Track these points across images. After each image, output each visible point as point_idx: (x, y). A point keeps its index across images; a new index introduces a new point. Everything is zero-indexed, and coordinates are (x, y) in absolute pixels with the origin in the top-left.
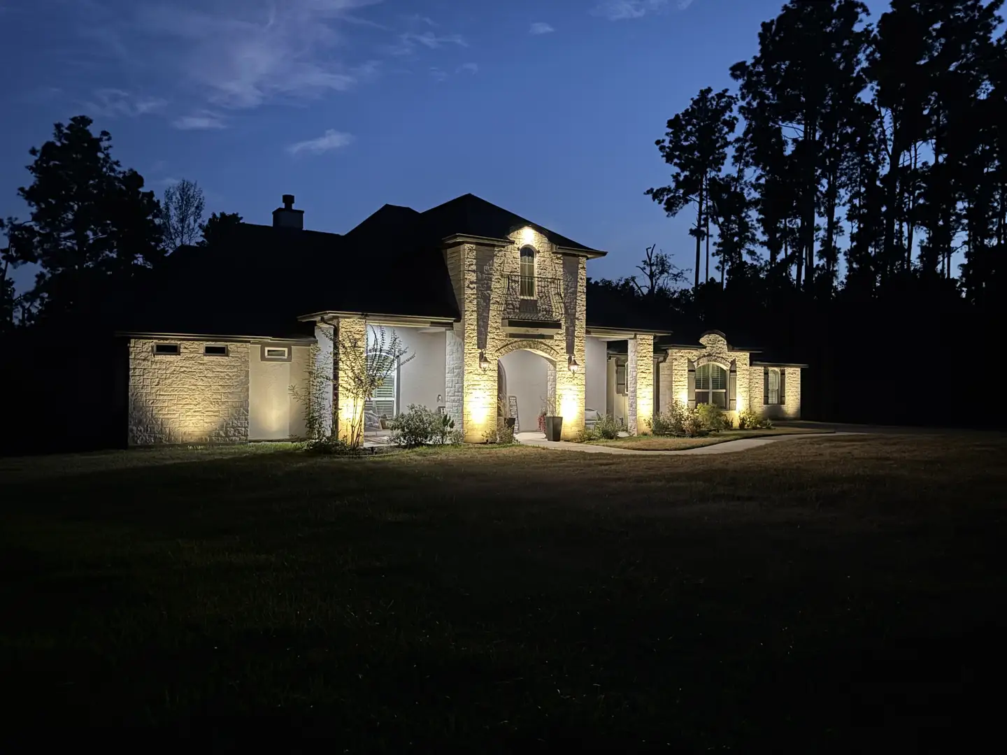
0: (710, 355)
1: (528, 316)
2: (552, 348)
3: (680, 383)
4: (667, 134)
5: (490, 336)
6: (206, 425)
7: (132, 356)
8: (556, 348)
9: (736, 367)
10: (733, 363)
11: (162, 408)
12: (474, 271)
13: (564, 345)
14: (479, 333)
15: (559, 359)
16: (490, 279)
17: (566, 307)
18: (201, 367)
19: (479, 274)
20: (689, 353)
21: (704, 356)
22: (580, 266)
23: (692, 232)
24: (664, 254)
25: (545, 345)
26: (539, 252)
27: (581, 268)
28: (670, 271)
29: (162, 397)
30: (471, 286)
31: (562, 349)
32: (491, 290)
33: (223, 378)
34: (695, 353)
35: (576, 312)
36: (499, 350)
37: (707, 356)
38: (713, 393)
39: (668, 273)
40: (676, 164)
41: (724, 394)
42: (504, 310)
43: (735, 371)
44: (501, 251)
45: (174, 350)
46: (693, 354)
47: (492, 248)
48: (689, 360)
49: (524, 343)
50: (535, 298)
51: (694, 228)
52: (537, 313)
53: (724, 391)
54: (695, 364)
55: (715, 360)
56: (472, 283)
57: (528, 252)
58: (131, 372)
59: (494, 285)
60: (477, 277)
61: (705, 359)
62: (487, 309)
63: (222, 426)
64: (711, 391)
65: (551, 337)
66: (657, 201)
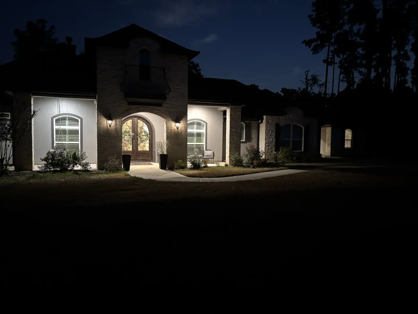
2: (162, 112)
4: (313, 11)
8: (166, 112)
15: (168, 119)
20: (277, 118)
21: (287, 119)
23: (324, 61)
24: (315, 75)
25: (158, 110)
28: (318, 83)
31: (170, 113)
34: (281, 117)
36: (123, 112)
38: (293, 141)
39: (317, 83)
40: (318, 27)
46: (279, 118)
49: (142, 108)
51: (325, 59)
53: (301, 140)
54: (281, 125)
55: (294, 122)
61: (288, 121)
64: (291, 140)
65: (160, 105)
66: (308, 47)
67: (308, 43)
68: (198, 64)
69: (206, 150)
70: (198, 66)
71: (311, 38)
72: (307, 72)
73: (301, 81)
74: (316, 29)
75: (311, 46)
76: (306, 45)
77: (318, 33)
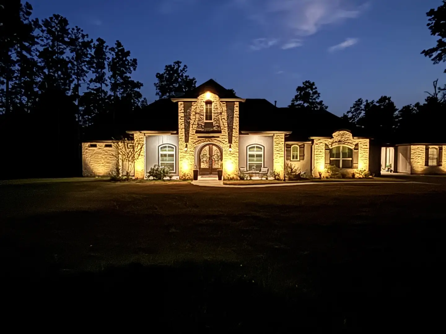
0: (340, 141)
1: (208, 129)
2: (221, 142)
3: (319, 155)
5: (190, 138)
6: (106, 170)
7: (83, 148)
8: (223, 142)
9: (358, 147)
10: (357, 145)
11: (92, 165)
12: (182, 112)
13: (227, 140)
14: (186, 136)
15: (224, 146)
16: (190, 115)
17: (228, 124)
18: (104, 151)
19: (185, 113)
20: (326, 141)
21: (336, 142)
22: (235, 106)
25: (217, 140)
26: (214, 102)
27: (236, 107)
29: (91, 161)
30: (182, 118)
31: (226, 142)
32: (191, 119)
33: (110, 155)
34: (330, 140)
35: (233, 126)
36: (194, 143)
37: (338, 142)
38: (343, 160)
40: (439, 35)
41: (350, 161)
42: (197, 127)
43: (358, 149)
44: (195, 103)
45: (95, 146)
46: (328, 141)
47: (191, 103)
48: (326, 145)
49: (207, 140)
50: (212, 121)
52: (213, 127)
53: (351, 159)
54: (330, 146)
55: (344, 144)
56: (182, 117)
57: (209, 103)
58: (83, 153)
59: (192, 117)
60: (184, 114)
61: (336, 143)
62: (189, 127)
63: (110, 170)
65: (218, 137)
66: (428, 56)
67: (428, 53)
68: (314, 83)
69: (264, 167)
70: (314, 85)
71: (432, 47)
72: (435, 83)
73: (428, 92)
74: (437, 37)
75: (432, 55)
76: (426, 55)
77: (440, 41)
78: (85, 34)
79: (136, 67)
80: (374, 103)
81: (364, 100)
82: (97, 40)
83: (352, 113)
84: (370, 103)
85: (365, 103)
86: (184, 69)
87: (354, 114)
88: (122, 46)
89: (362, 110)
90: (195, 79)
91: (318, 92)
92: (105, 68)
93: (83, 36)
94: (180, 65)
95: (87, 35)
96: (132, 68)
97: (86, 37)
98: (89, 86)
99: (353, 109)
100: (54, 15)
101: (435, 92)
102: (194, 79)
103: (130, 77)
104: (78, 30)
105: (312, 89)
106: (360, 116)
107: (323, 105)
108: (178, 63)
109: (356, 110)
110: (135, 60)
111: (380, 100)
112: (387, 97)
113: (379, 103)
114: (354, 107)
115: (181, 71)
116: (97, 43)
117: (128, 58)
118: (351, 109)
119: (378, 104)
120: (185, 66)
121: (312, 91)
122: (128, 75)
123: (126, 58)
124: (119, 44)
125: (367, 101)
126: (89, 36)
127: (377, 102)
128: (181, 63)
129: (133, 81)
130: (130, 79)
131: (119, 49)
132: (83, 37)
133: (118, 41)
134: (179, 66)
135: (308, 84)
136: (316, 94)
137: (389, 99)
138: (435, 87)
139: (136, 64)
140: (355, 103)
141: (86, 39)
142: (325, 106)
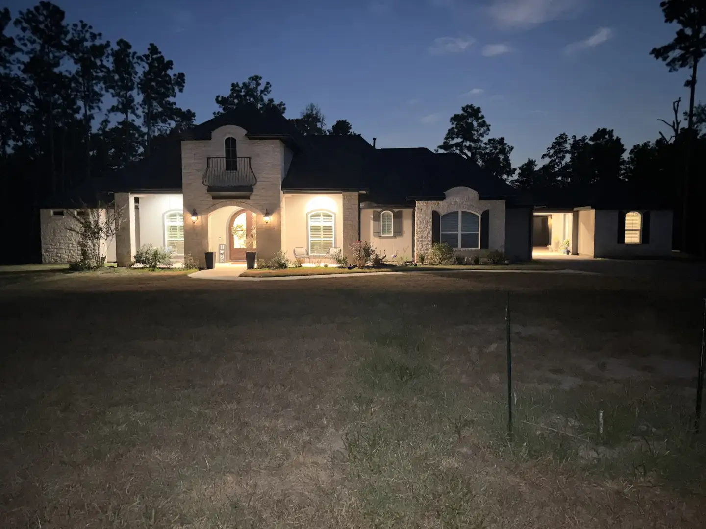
36: (209, 208)
40: (679, 22)
45: (62, 214)
50: (237, 172)
64: (460, 233)
65: (248, 198)
67: (659, 53)
69: (335, 247)
70: (480, 112)
72: (676, 104)
73: (663, 121)
74: (676, 26)
75: (668, 57)
76: (657, 57)
77: (680, 33)
78: (96, 33)
79: (184, 86)
80: (586, 141)
81: (570, 136)
82: (118, 43)
83: (550, 157)
84: (579, 140)
85: (571, 141)
86: (266, 88)
87: (553, 159)
88: (160, 53)
89: (567, 152)
90: (284, 105)
91: (488, 123)
92: (132, 89)
93: (93, 36)
94: (260, 82)
95: (100, 35)
96: (176, 89)
97: (98, 37)
98: (107, 117)
99: (552, 152)
100: (42, 3)
101: (674, 119)
102: (281, 104)
103: (175, 104)
104: (84, 26)
105: (477, 119)
106: (564, 162)
107: (506, 144)
108: (256, 79)
109: (556, 153)
110: (181, 76)
111: (595, 135)
112: (608, 130)
113: (593, 141)
114: (553, 147)
115: (262, 92)
116: (117, 48)
117: (170, 72)
118: (549, 151)
119: (591, 143)
120: (268, 83)
121: (477, 121)
122: (171, 99)
123: (166, 71)
124: (154, 49)
125: (574, 137)
126: (103, 36)
127: (591, 139)
128: (261, 78)
129: (180, 109)
130: (174, 107)
131: (155, 56)
132: (92, 39)
133: (152, 45)
134: (258, 84)
135: (469, 110)
136: (483, 126)
137: (611, 132)
138: (676, 112)
139: (184, 81)
140: (555, 141)
141: (98, 42)
142: (508, 146)
